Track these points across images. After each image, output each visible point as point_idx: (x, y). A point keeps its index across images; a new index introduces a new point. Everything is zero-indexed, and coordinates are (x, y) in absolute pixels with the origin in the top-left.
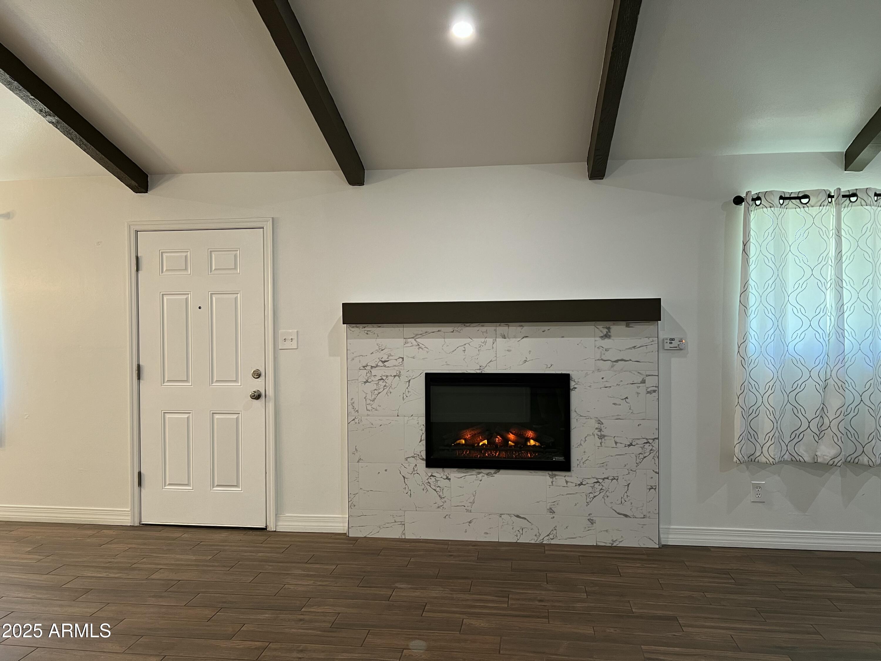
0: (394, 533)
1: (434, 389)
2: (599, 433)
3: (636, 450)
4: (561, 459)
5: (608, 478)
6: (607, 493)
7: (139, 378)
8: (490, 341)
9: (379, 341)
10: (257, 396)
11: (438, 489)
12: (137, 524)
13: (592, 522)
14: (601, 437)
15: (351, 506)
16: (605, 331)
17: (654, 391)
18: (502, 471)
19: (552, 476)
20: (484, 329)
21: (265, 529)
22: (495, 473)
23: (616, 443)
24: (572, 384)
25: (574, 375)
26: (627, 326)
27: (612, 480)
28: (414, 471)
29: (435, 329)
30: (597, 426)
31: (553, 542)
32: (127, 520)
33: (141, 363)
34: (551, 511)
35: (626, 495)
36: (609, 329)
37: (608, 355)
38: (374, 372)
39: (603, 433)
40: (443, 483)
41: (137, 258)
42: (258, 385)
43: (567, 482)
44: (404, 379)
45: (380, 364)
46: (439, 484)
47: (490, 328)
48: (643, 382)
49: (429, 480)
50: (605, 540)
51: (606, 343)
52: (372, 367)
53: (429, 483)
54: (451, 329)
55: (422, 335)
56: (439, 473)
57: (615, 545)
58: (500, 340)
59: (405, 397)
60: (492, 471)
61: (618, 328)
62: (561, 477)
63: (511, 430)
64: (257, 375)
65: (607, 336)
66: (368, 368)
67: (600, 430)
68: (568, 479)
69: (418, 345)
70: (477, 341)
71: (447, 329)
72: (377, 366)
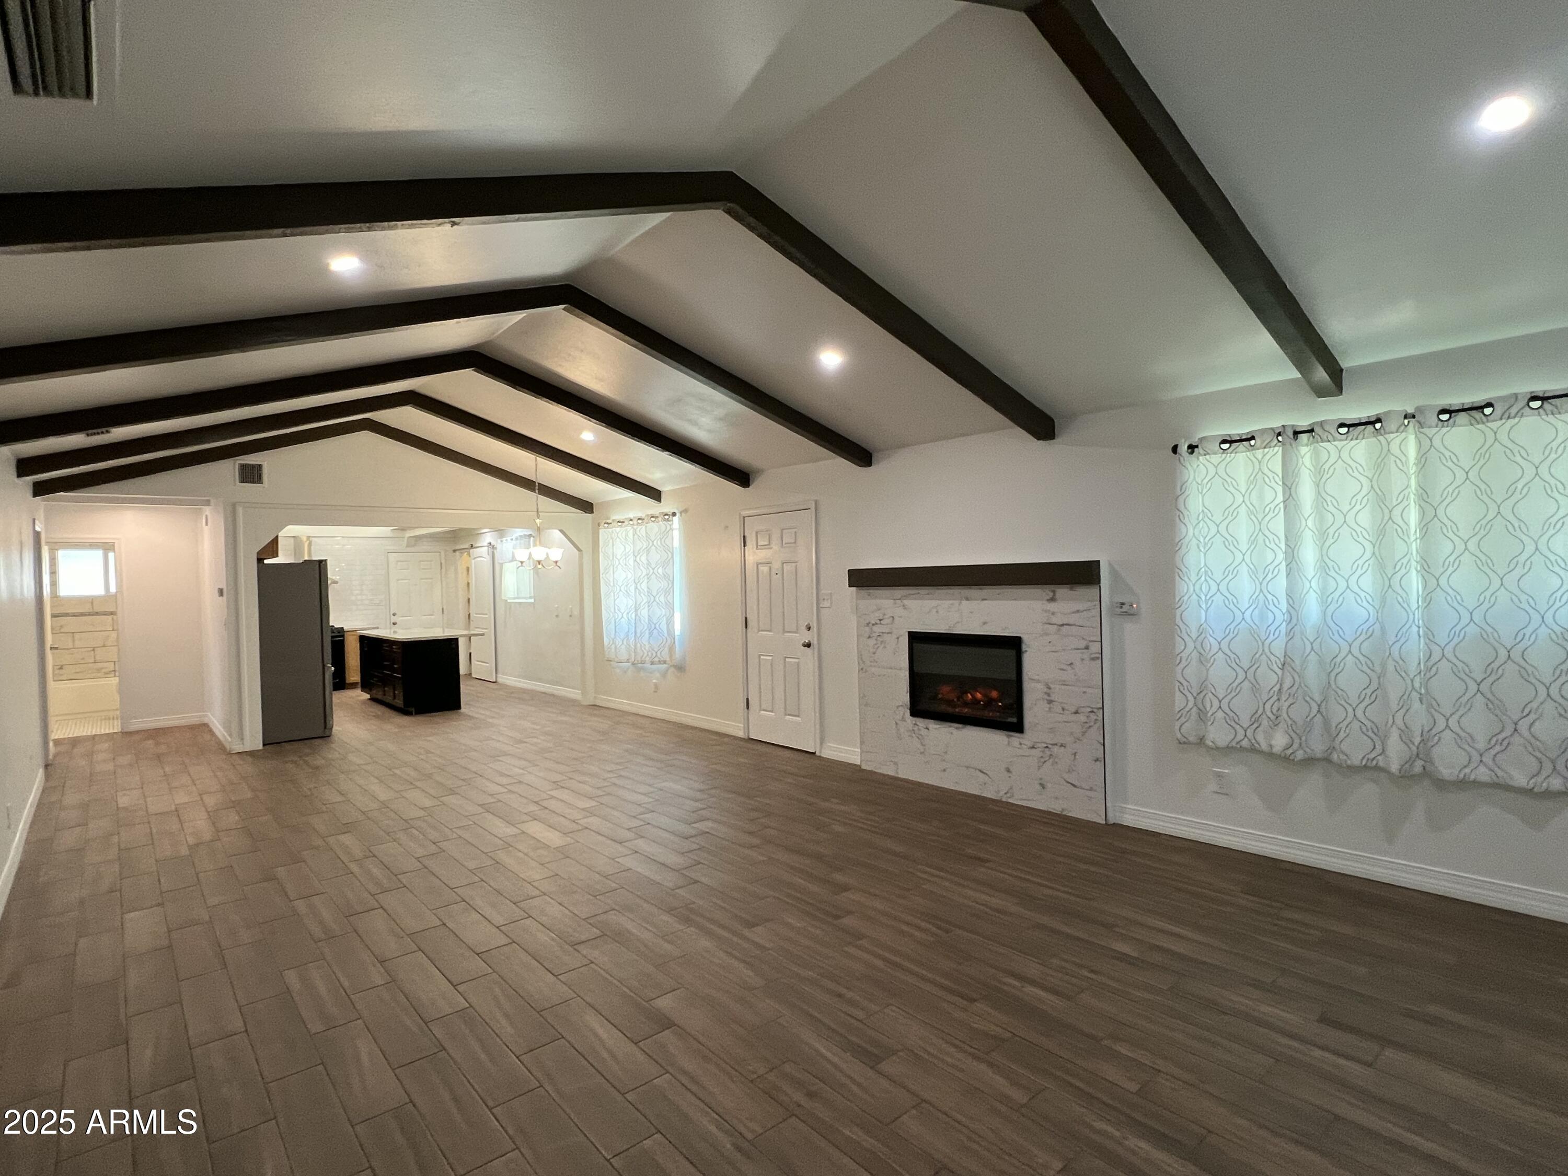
0: (889, 771)
1: (918, 646)
2: (1048, 698)
3: (1082, 718)
4: (1014, 720)
5: (1056, 744)
6: (1056, 760)
7: (746, 627)
8: (956, 603)
9: (878, 601)
10: (808, 645)
11: (920, 737)
12: (747, 737)
13: (1043, 786)
14: (1050, 702)
15: (862, 742)
16: (1051, 594)
17: (1098, 658)
19: (1009, 736)
20: (951, 591)
21: (814, 753)
22: (963, 728)
23: (1063, 709)
24: (1024, 647)
25: (1025, 638)
26: (1071, 589)
27: (1060, 746)
28: (903, 719)
30: (1046, 690)
31: (1010, 801)
32: (741, 734)
33: (747, 616)
34: (1008, 771)
35: (1073, 764)
36: (1054, 592)
37: (1054, 620)
38: (875, 628)
39: (1052, 698)
40: (924, 732)
41: (744, 537)
42: (808, 636)
43: (1021, 744)
44: (894, 636)
45: (878, 622)
46: (921, 732)
47: (956, 591)
48: (1087, 648)
49: (914, 728)
50: (1056, 807)
51: (1052, 606)
52: (873, 625)
53: (913, 730)
54: (927, 591)
55: (906, 597)
56: (921, 722)
57: (1064, 813)
58: (964, 602)
59: (895, 652)
60: (960, 726)
61: (1062, 591)
62: (1016, 738)
63: (979, 689)
64: (808, 628)
65: (1053, 599)
66: (870, 625)
67: (1049, 695)
68: (1023, 741)
69: (903, 606)
71: (923, 591)
72: (876, 624)
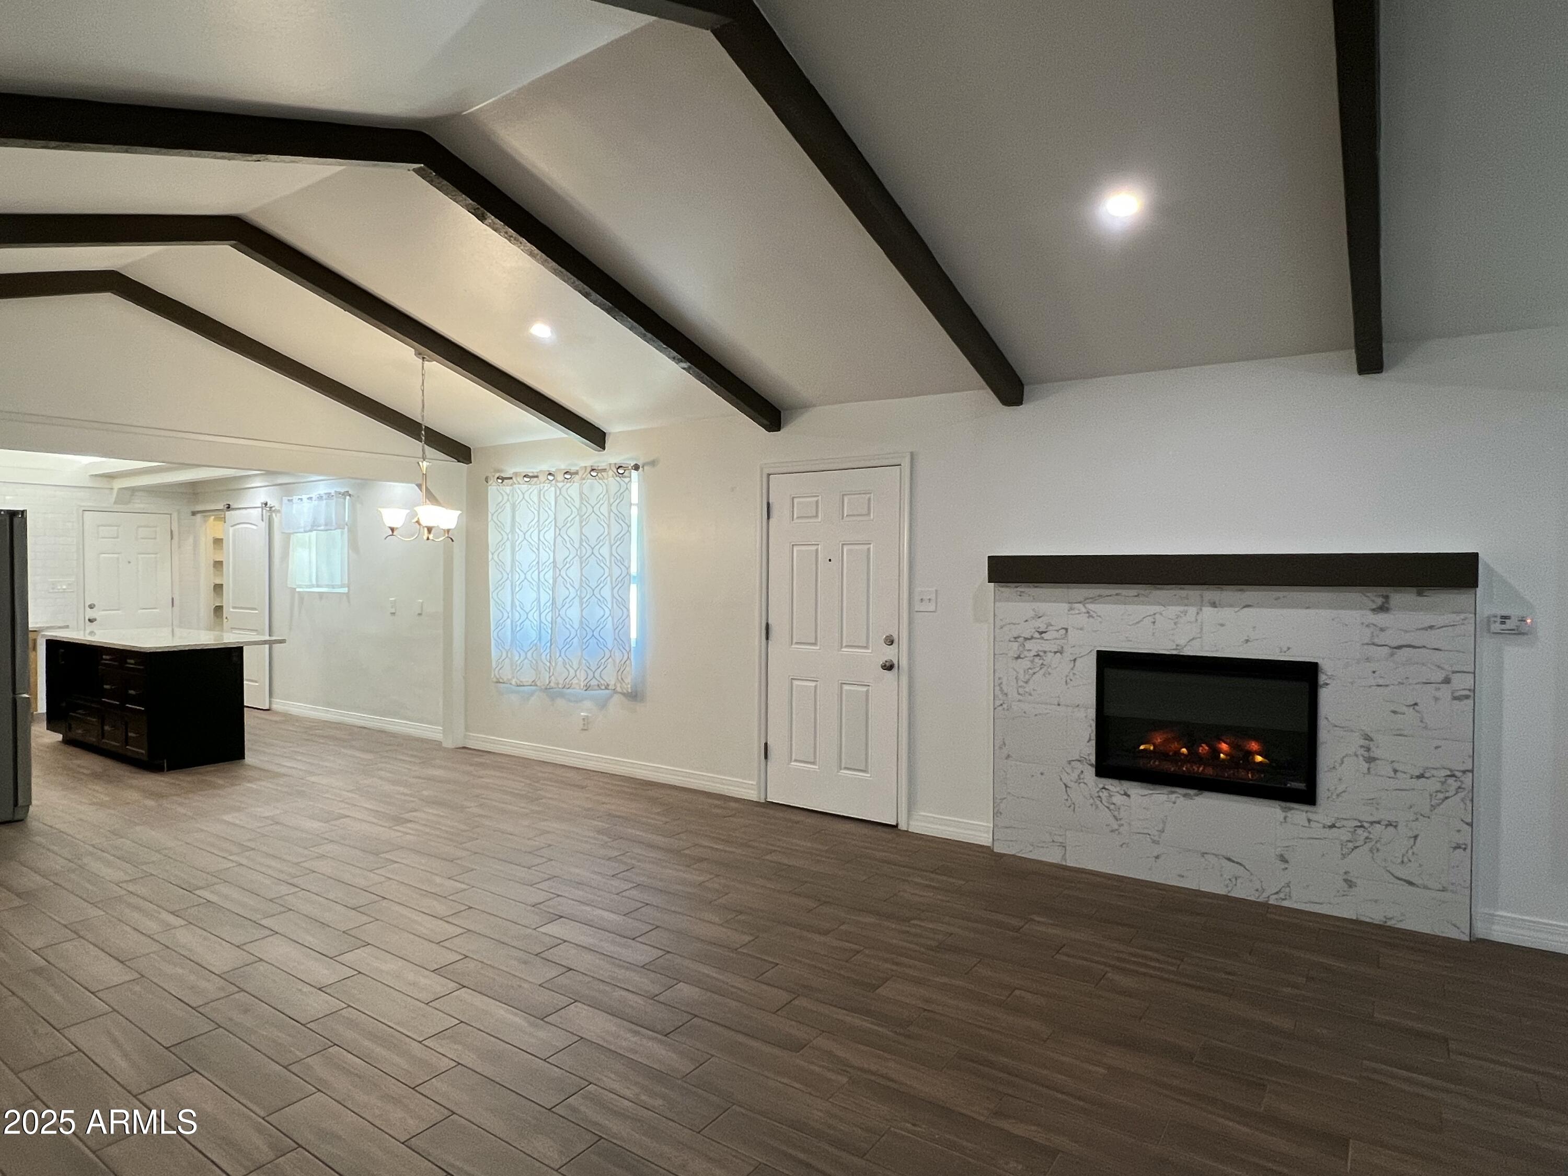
0: (1052, 856)
1: (1110, 673)
2: (1366, 754)
3: (1432, 785)
4: (1301, 786)
5: (1379, 823)
6: (1378, 845)
7: (767, 638)
8: (1192, 610)
9: (1036, 605)
10: (889, 667)
11: (1112, 807)
12: (763, 801)
13: (1350, 884)
14: (1370, 760)
15: (997, 814)
16: (1379, 601)
17: (1467, 697)
18: (1207, 794)
19: (1284, 810)
20: (1183, 593)
21: (896, 826)
22: (1197, 795)
23: (1395, 771)
24: (1322, 678)
25: (1327, 666)
26: (1420, 594)
27: (1387, 826)
28: (1079, 781)
29: (1114, 592)
30: (1362, 742)
31: (1286, 904)
32: (752, 795)
33: (770, 622)
34: (1283, 859)
35: (1410, 852)
36: (1387, 597)
37: (1382, 638)
38: (1028, 645)
39: (1372, 755)
40: (1118, 799)
41: (768, 504)
42: (889, 654)
43: (1309, 821)
44: (1068, 656)
45: (1037, 635)
46: (1114, 800)
47: (1193, 593)
48: (1447, 681)
49: (1101, 794)
50: (1373, 914)
51: (1381, 619)
52: (1026, 639)
53: (1100, 797)
54: (1136, 592)
55: (1093, 600)
56: (1113, 785)
57: (1389, 924)
58: (1208, 611)
59: (1069, 681)
60: (1191, 792)
61: (1401, 598)
62: (1299, 814)
63: (1223, 738)
64: (890, 641)
65: (1383, 609)
66: (1021, 640)
67: (1368, 750)
68: (1312, 816)
69: (1088, 612)
70: (1173, 610)
71: (1129, 591)
72: (1032, 638)
